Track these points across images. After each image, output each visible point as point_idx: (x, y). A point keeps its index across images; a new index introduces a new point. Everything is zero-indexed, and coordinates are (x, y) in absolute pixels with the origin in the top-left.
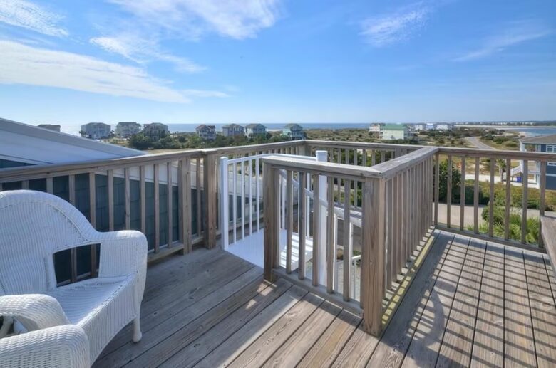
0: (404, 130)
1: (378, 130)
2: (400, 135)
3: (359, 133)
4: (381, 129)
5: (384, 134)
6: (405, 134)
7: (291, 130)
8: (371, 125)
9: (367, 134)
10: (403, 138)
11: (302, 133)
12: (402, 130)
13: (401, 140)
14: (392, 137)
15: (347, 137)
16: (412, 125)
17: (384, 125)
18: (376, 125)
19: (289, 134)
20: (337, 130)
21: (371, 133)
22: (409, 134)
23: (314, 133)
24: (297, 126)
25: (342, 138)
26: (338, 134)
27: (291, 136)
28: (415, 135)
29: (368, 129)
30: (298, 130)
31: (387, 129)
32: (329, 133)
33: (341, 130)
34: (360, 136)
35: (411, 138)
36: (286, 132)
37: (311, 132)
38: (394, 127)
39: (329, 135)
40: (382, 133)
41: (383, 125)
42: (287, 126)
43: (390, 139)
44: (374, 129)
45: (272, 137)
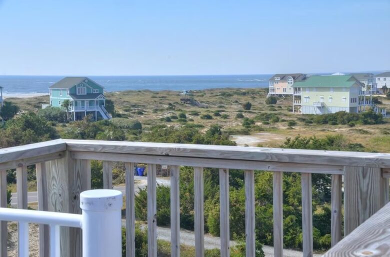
0: (350, 89)
1: (290, 92)
2: (340, 102)
3: (244, 100)
4: (296, 89)
5: (304, 101)
6: (352, 100)
7: (73, 94)
8: (272, 79)
9: (263, 101)
10: (348, 111)
11: (102, 103)
12: (346, 89)
13: (343, 114)
14: (322, 107)
15: (215, 109)
16: (370, 76)
17: (304, 78)
18: (283, 78)
19: (67, 104)
20: (191, 93)
21: (273, 100)
22: (362, 100)
23: (134, 100)
24: (87, 82)
25: (203, 112)
26: (193, 103)
27: (73, 110)
28: (376, 101)
29: (267, 90)
30: (90, 95)
31: (311, 89)
32: (173, 99)
33: (202, 93)
34: (248, 106)
35: (366, 108)
36: (58, 99)
37: (126, 98)
38: (325, 83)
39: (171, 107)
40: (299, 98)
41: (300, 79)
42: (60, 83)
43: (319, 112)
44: (280, 88)
45: (18, 115)
